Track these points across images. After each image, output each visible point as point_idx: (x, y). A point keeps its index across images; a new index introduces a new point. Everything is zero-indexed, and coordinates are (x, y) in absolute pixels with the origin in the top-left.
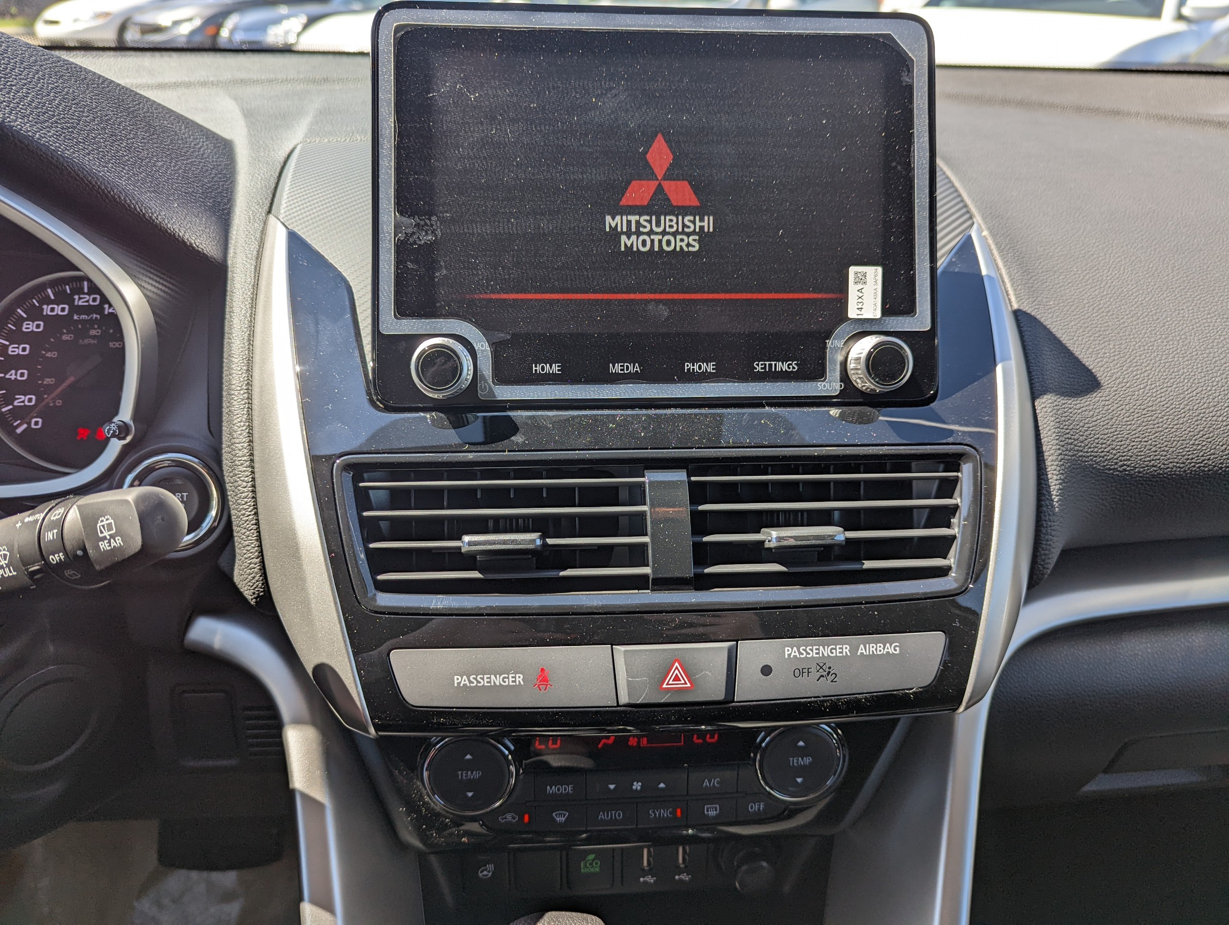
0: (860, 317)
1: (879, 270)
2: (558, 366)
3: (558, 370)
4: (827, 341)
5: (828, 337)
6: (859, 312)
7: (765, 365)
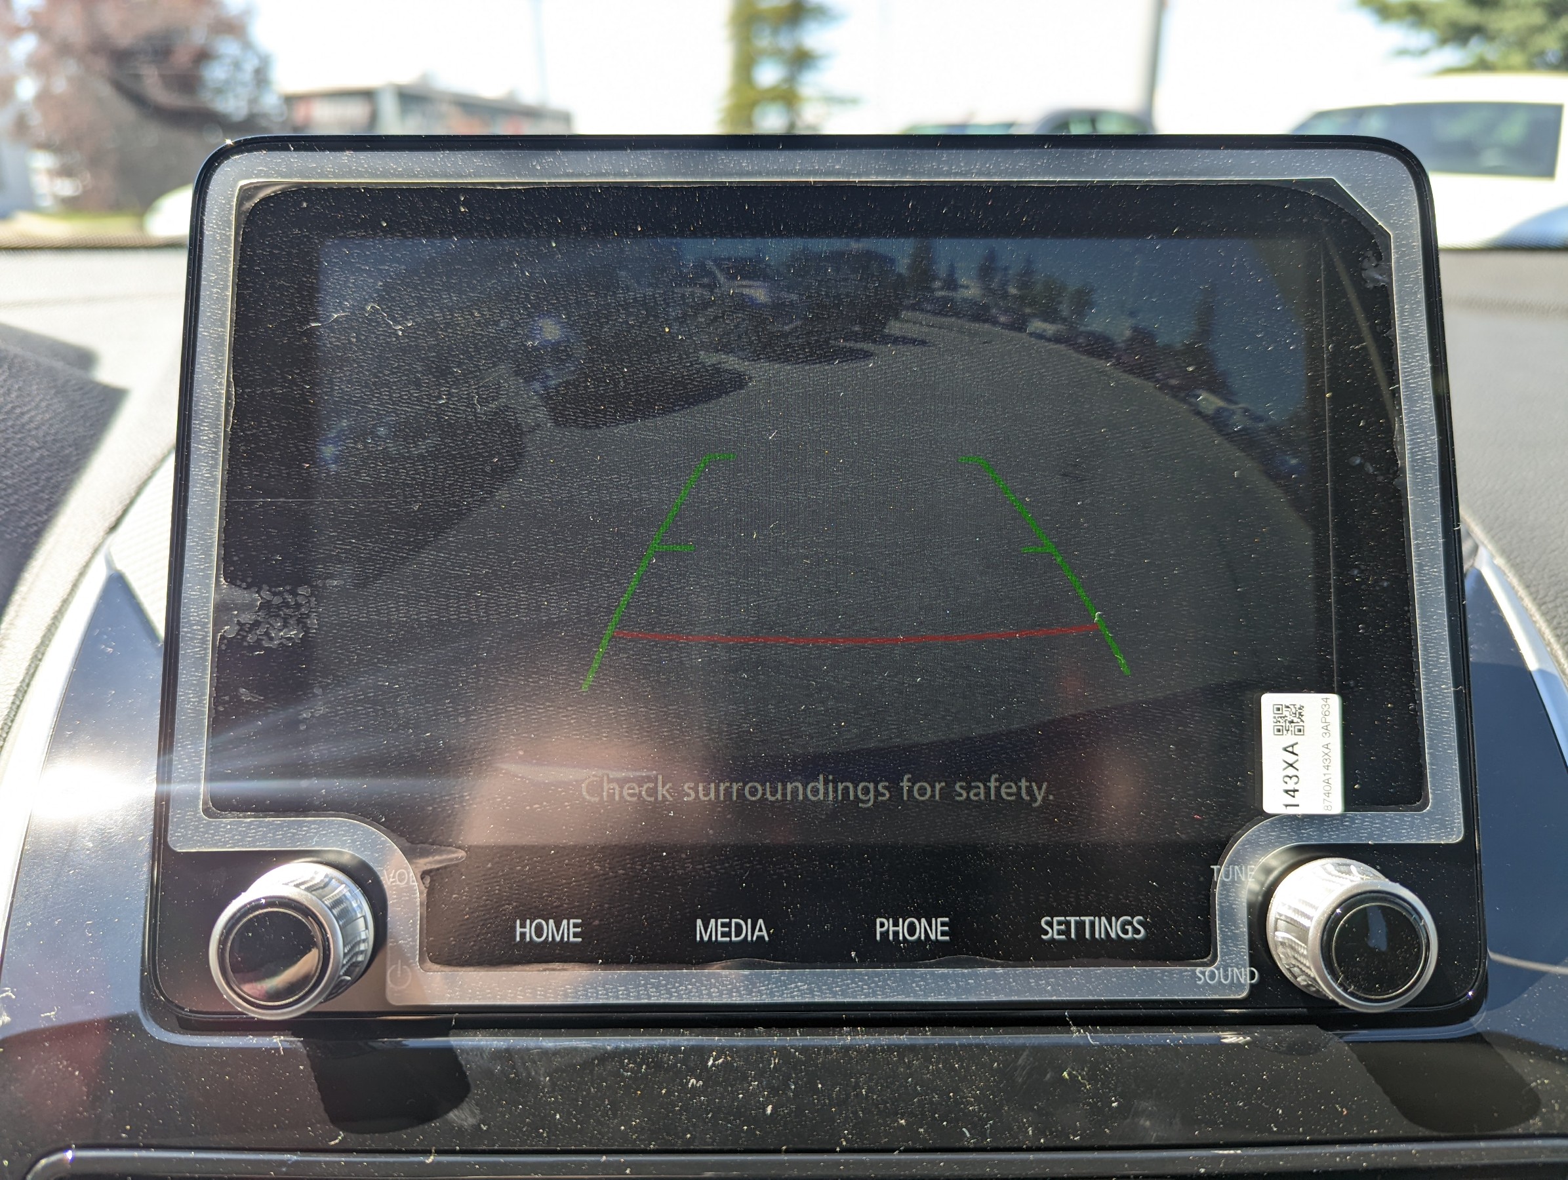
0: (1291, 811)
1: (1334, 700)
2: (575, 926)
3: (576, 935)
4: (1215, 867)
5: (1217, 858)
6: (1290, 801)
7: (1068, 924)
